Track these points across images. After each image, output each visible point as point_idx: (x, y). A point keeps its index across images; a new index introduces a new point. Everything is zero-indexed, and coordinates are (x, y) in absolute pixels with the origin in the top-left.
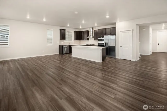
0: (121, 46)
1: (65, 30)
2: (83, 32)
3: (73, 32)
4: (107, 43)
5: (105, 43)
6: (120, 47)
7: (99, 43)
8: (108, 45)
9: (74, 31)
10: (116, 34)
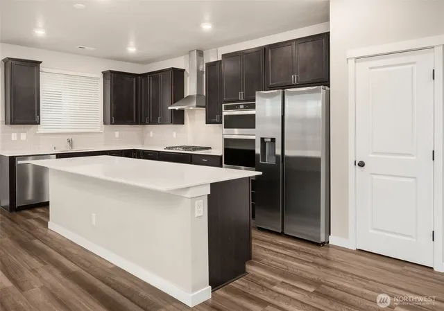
0: (362, 164)
1: (36, 64)
2: (155, 75)
3: (101, 76)
4: (273, 140)
5: (262, 139)
6: (353, 170)
7: (227, 141)
8: (278, 152)
9: (104, 74)
10: (326, 82)
